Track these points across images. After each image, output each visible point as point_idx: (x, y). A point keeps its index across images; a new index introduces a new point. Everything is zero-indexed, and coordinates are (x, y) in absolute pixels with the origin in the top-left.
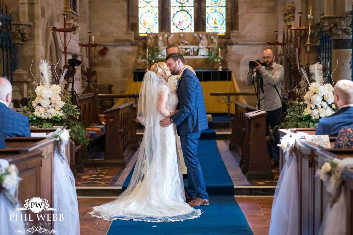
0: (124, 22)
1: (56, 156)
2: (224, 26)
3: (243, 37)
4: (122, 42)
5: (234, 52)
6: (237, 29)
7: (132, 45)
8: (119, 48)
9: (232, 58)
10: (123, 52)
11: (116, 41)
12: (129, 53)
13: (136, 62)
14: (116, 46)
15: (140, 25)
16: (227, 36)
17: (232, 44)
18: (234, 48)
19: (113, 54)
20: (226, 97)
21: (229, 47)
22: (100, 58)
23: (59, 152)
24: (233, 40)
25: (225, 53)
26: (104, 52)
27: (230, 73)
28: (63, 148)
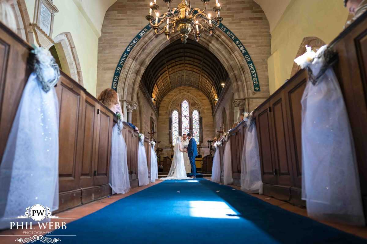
0: (168, 141)
1: (152, 149)
2: (199, 142)
3: (205, 145)
4: (167, 147)
5: (202, 150)
6: (203, 143)
7: (171, 148)
8: (166, 149)
9: (202, 152)
10: (167, 150)
11: (165, 147)
12: (170, 151)
13: (172, 153)
14: (165, 148)
15: (173, 143)
16: (200, 145)
17: (201, 147)
18: (202, 149)
19: (165, 151)
20: (200, 161)
21: (201, 149)
22: (161, 153)
23: (152, 147)
24: (202, 146)
25: (199, 150)
26: (162, 150)
27: (201, 155)
28: (153, 146)
